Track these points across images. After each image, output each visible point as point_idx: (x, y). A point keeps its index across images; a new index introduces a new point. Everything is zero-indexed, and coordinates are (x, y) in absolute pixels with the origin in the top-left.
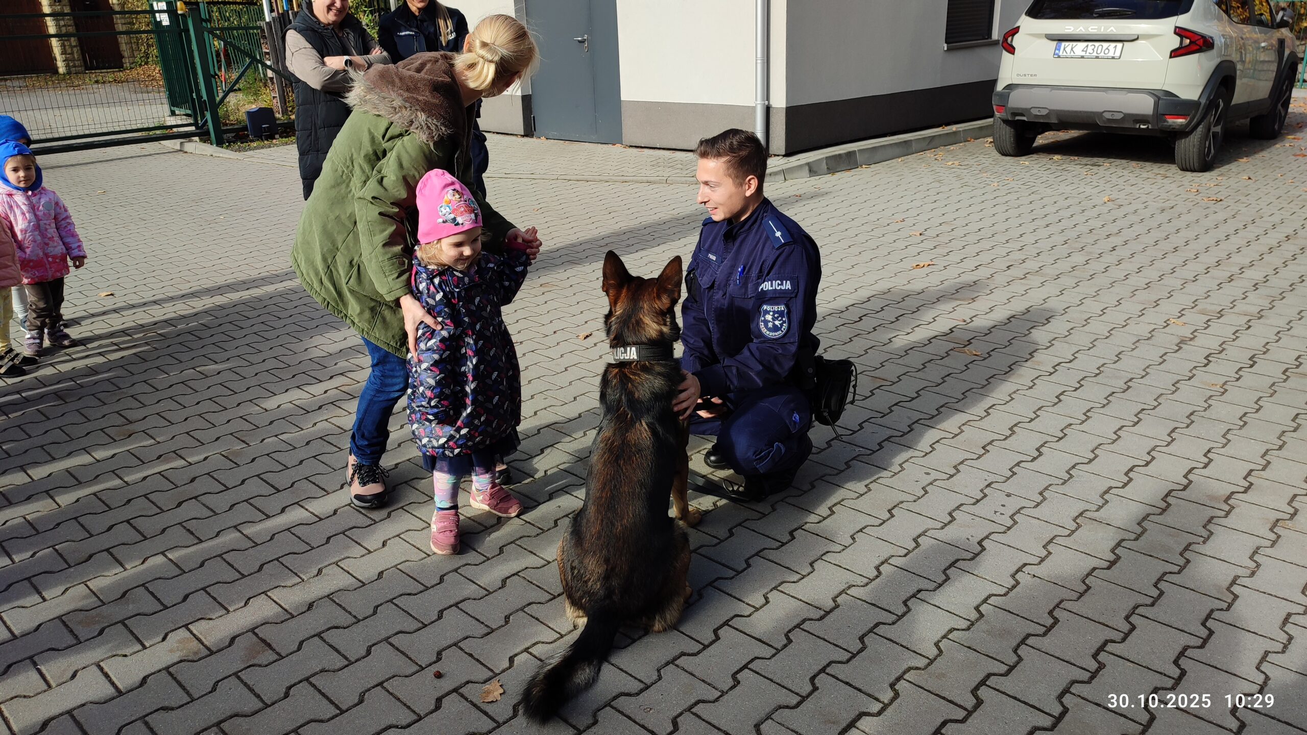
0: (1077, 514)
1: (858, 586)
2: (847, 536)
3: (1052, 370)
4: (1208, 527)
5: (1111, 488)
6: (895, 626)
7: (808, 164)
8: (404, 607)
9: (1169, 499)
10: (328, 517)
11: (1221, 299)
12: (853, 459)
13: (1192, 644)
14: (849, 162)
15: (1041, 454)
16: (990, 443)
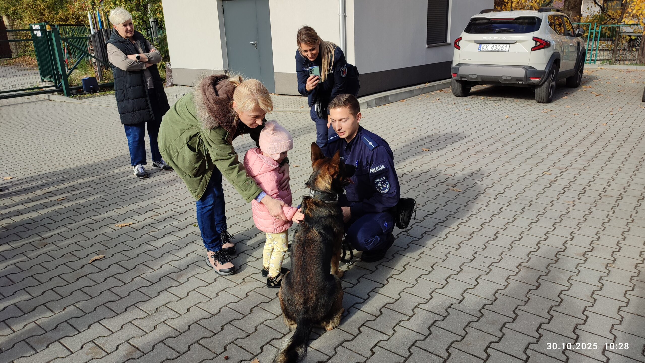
0: (518, 265)
1: (423, 303)
2: (414, 280)
3: (496, 197)
4: (577, 268)
5: (531, 252)
6: (443, 322)
7: (367, 102)
8: (203, 325)
9: (558, 256)
10: (156, 282)
11: (565, 162)
12: (410, 243)
13: (579, 323)
14: (385, 101)
15: (497, 237)
16: (473, 233)
